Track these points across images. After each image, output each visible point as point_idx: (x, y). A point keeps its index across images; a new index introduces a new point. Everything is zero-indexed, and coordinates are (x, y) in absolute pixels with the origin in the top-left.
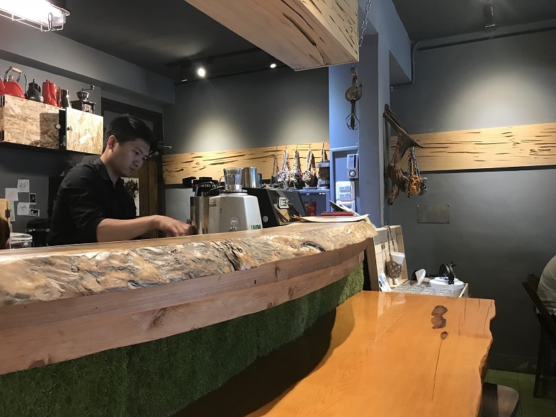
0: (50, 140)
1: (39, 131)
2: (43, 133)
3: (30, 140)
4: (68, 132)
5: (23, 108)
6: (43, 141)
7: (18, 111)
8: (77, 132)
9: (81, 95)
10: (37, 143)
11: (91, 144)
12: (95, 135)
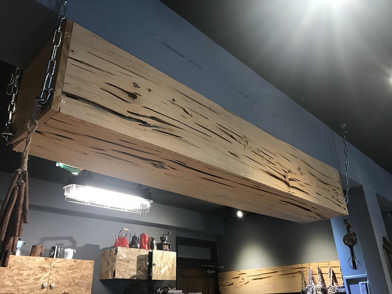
0: (143, 273)
1: (136, 268)
2: (138, 269)
3: (130, 275)
4: (153, 267)
5: (127, 254)
6: (138, 275)
7: (124, 256)
8: (159, 266)
9: (162, 239)
10: (134, 277)
11: (168, 273)
12: (171, 266)
